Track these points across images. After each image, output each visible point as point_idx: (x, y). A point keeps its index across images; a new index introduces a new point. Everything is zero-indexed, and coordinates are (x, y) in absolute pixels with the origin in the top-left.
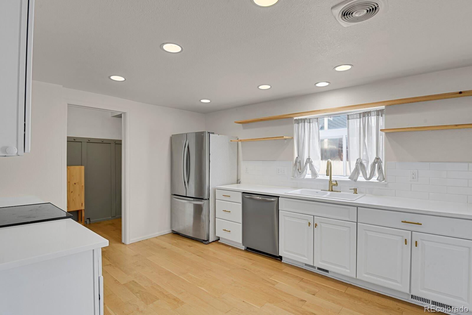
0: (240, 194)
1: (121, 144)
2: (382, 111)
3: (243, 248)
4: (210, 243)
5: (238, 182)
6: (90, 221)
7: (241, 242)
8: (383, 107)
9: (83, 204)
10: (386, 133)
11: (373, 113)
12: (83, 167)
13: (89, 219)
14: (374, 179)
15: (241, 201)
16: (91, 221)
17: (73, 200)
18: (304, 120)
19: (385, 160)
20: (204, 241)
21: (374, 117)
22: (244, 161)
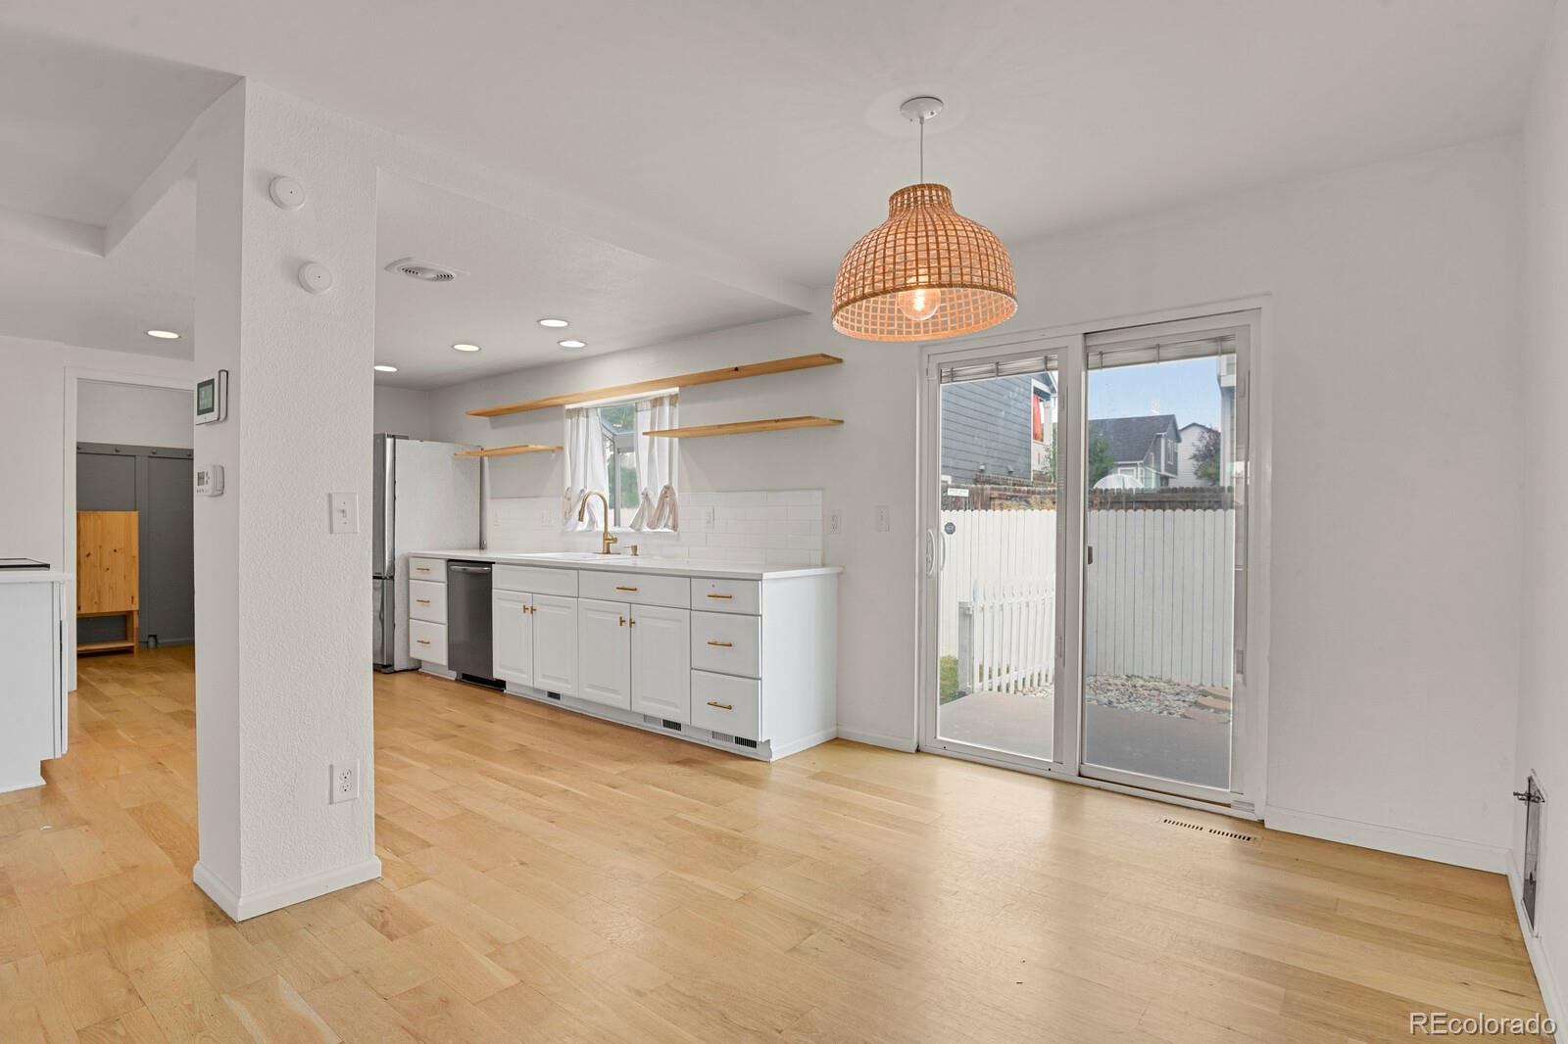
0: (443, 564)
1: (193, 459)
2: (676, 396)
3: (453, 675)
4: (396, 672)
5: (482, 547)
6: (156, 641)
7: (444, 661)
8: (676, 390)
9: (136, 599)
10: (680, 439)
11: (667, 402)
12: (135, 515)
13: (155, 636)
15: (444, 578)
16: (160, 641)
17: (111, 588)
18: (578, 411)
19: (679, 491)
20: (383, 668)
21: (667, 408)
22: (492, 498)
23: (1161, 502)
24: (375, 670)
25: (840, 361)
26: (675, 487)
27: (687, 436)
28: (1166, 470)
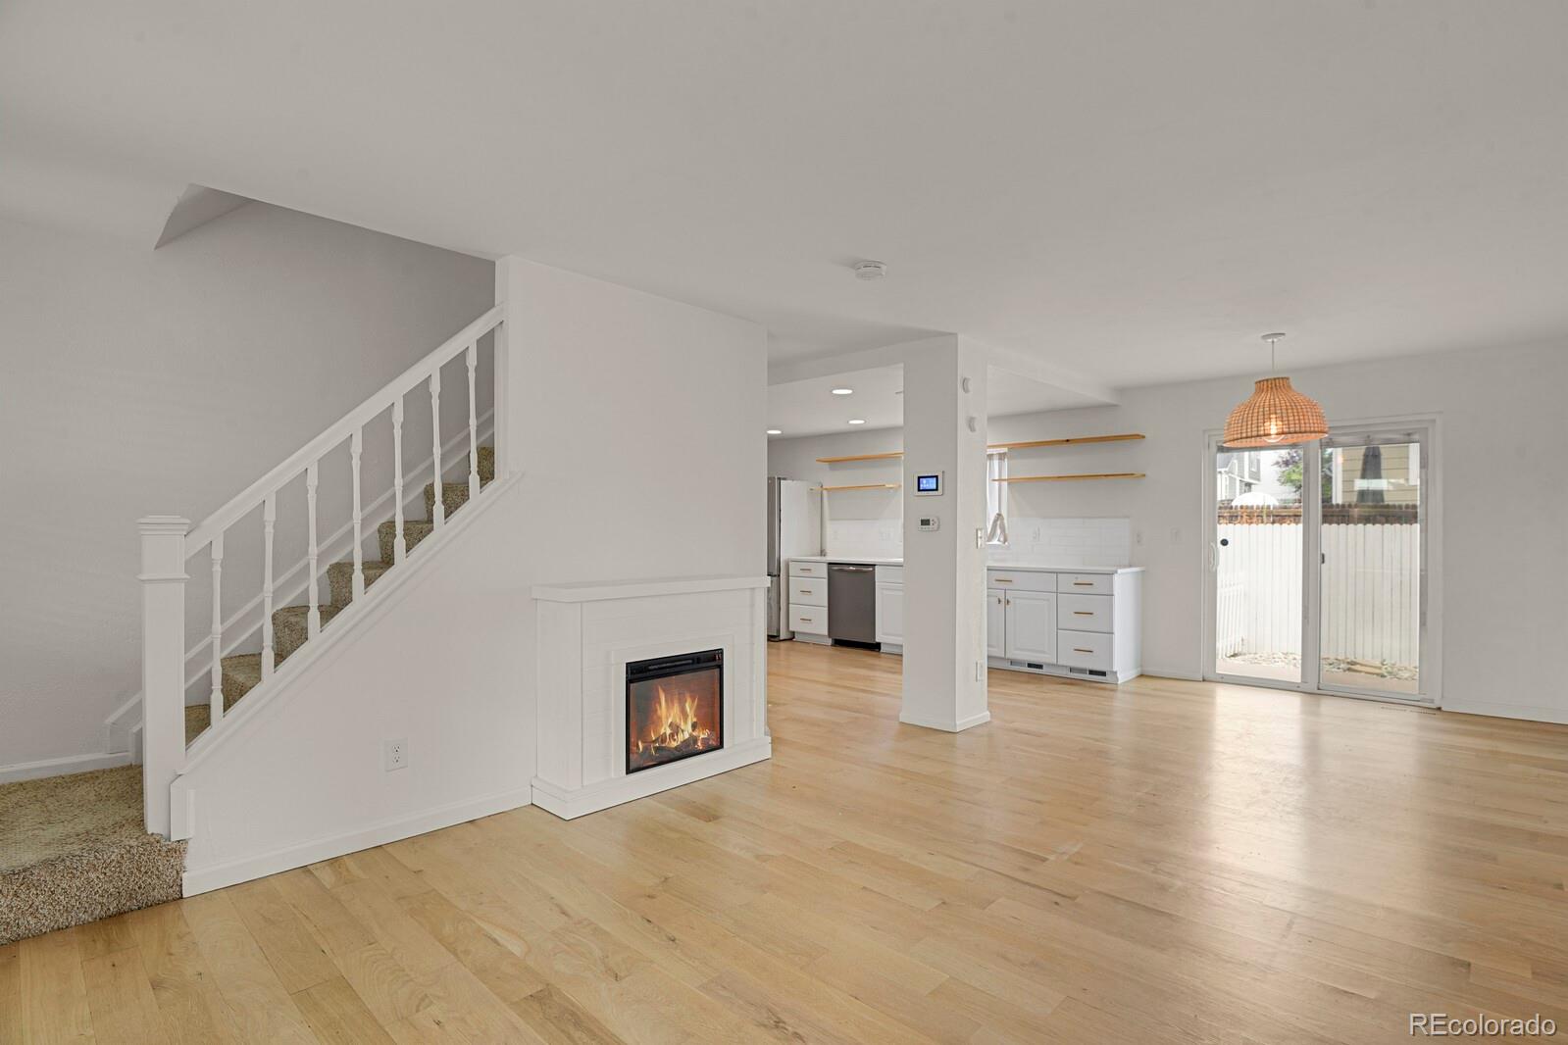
0: (825, 567)
2: (1005, 454)
3: (829, 642)
4: (780, 641)
5: (823, 553)
7: (825, 632)
8: (1005, 450)
10: (1009, 484)
11: (996, 459)
14: (995, 542)
15: (826, 576)
19: (1008, 516)
20: (772, 638)
21: (996, 462)
22: (831, 520)
23: (1296, 516)
24: (768, 640)
25: (1144, 437)
26: (1004, 514)
27: (1011, 482)
28: (1250, 477)
